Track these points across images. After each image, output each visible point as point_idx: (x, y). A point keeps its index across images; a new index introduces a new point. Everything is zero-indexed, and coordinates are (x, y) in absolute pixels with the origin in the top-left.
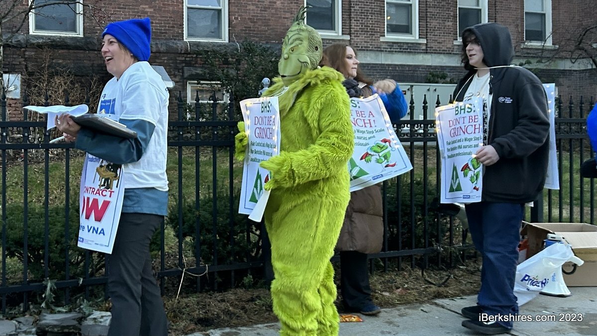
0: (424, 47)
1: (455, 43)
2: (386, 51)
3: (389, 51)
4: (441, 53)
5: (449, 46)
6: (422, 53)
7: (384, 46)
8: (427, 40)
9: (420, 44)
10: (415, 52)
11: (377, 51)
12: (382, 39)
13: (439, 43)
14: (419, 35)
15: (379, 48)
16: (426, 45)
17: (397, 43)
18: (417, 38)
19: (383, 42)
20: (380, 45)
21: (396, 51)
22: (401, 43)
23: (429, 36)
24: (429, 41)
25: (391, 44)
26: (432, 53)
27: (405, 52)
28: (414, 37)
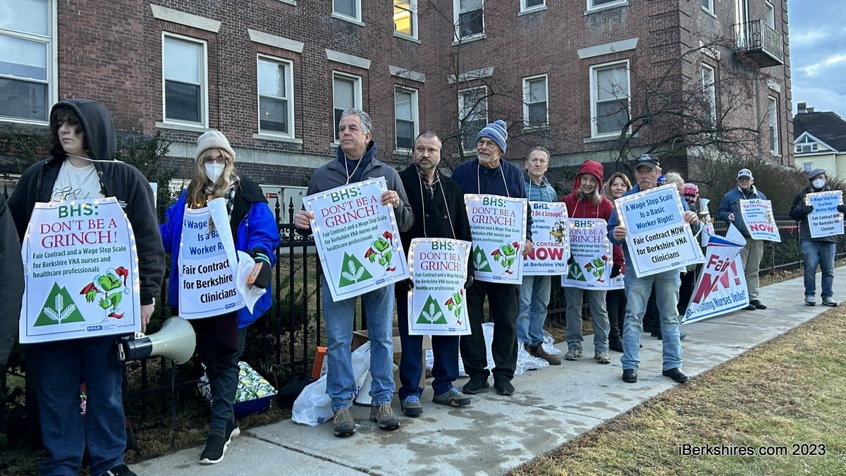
0: (300, 148)
1: (332, 145)
2: (260, 150)
3: (263, 150)
4: (318, 155)
5: (326, 148)
6: (298, 153)
7: (257, 143)
8: (303, 140)
9: (296, 144)
10: (291, 153)
11: (250, 149)
12: (255, 136)
13: (316, 144)
14: (295, 134)
15: (252, 145)
16: (303, 145)
17: (272, 141)
18: (293, 137)
19: (257, 139)
20: (253, 143)
21: (270, 151)
22: (276, 141)
23: (305, 136)
24: (305, 141)
25: (265, 142)
26: (309, 154)
27: (281, 152)
28: (290, 136)
